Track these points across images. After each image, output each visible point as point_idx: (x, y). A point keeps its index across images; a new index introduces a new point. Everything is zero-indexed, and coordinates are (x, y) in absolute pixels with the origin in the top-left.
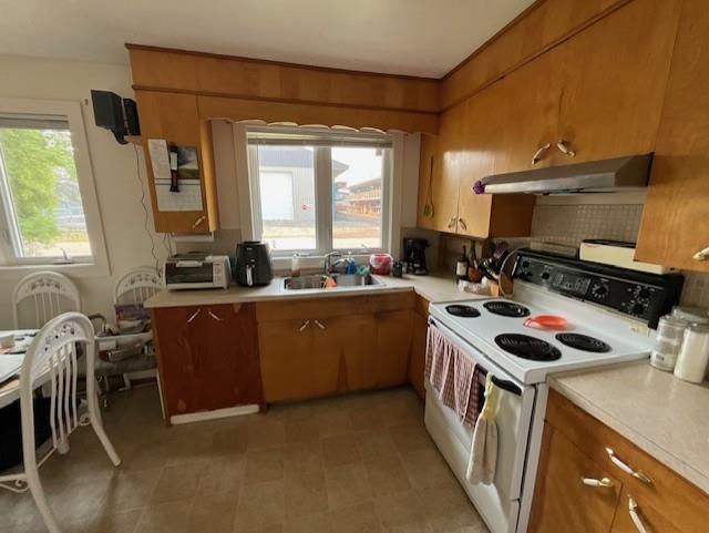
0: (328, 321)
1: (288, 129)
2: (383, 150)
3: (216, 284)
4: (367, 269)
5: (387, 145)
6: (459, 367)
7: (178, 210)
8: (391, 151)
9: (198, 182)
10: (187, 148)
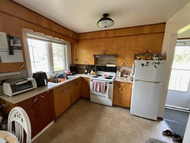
0: (68, 88)
1: (42, 36)
2: (64, 45)
3: (34, 87)
4: (65, 75)
5: (65, 44)
6: (102, 84)
7: (13, 62)
8: (66, 46)
9: (21, 51)
10: (16, 38)
